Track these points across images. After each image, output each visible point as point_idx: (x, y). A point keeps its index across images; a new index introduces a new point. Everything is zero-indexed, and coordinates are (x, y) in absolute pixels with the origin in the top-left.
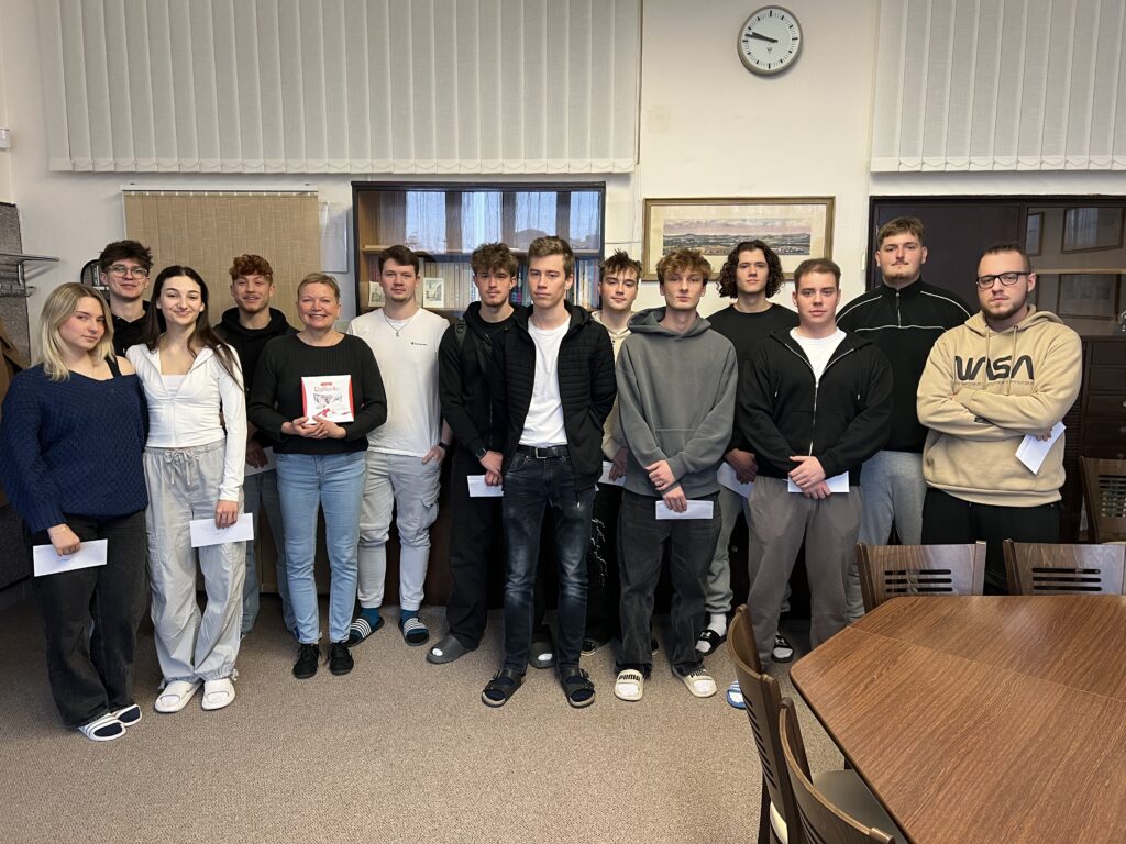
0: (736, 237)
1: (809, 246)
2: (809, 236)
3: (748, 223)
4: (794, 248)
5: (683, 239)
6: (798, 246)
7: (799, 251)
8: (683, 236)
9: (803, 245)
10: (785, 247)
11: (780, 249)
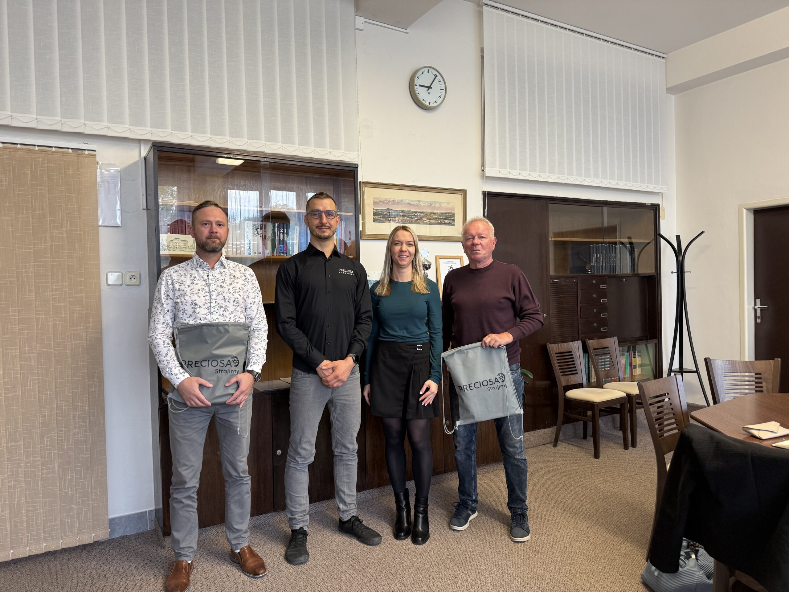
0: (415, 212)
3: (422, 204)
4: (446, 221)
5: (385, 212)
6: (448, 219)
7: (449, 223)
8: (385, 210)
9: (451, 219)
10: (442, 220)
11: (439, 221)
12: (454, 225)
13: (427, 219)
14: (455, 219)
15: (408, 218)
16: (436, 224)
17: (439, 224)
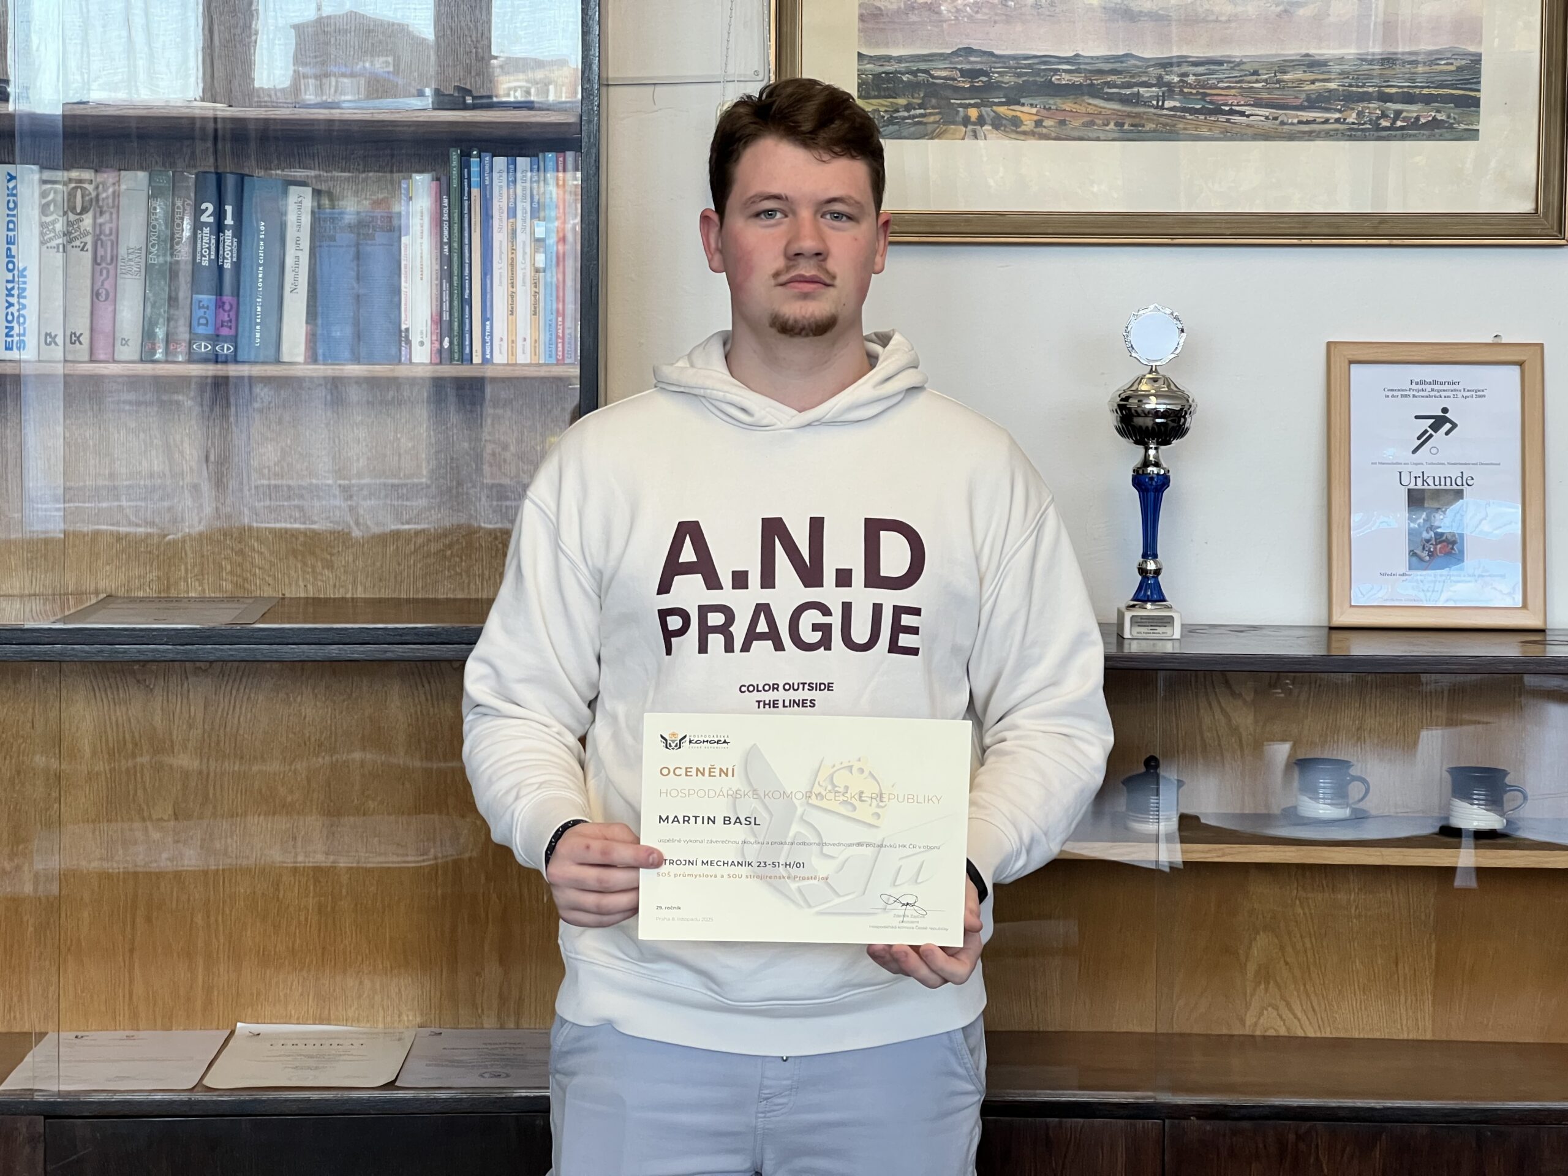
0: (1166, 64)
1: (1476, 103)
2: (1476, 61)
4: (1412, 110)
5: (941, 72)
6: (1428, 100)
7: (1434, 124)
8: (943, 57)
9: (1452, 99)
10: (1374, 108)
11: (1352, 118)
12: (1472, 135)
13: (1258, 104)
14: (1485, 95)
15: (1116, 106)
16: (1329, 136)
17: (1353, 134)
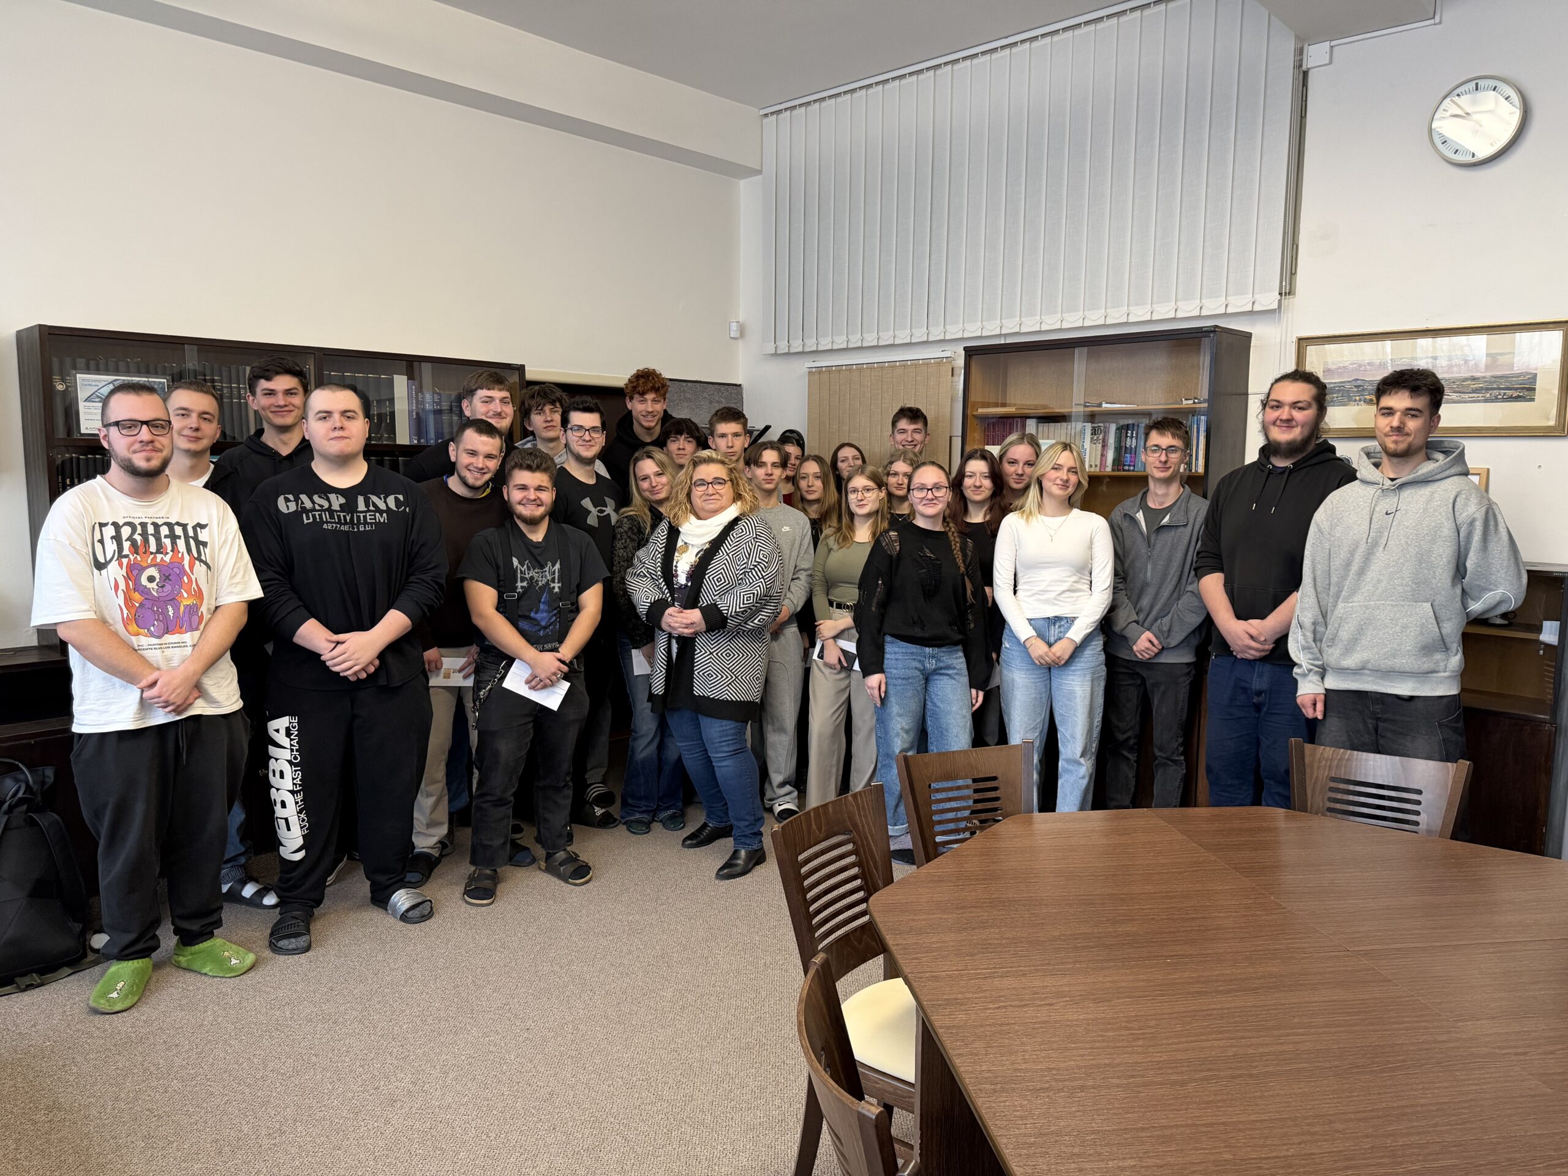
1: (1534, 389)
2: (1535, 376)
3: (1442, 362)
4: (1510, 393)
5: (1348, 386)
6: (1516, 389)
7: (1519, 397)
8: (1350, 382)
9: (1525, 389)
10: (1496, 392)
11: (1488, 395)
12: (1533, 400)
14: (1538, 387)
16: (1479, 401)
17: (1486, 401)
